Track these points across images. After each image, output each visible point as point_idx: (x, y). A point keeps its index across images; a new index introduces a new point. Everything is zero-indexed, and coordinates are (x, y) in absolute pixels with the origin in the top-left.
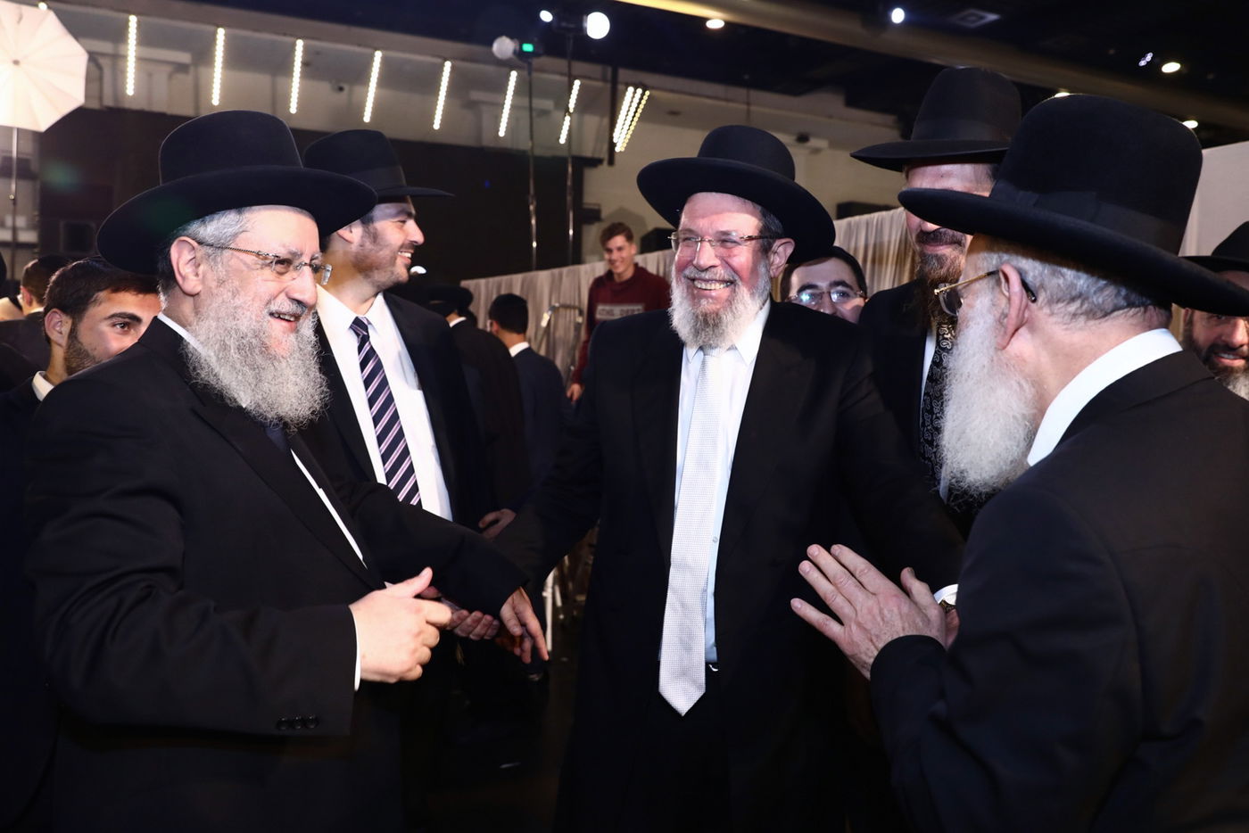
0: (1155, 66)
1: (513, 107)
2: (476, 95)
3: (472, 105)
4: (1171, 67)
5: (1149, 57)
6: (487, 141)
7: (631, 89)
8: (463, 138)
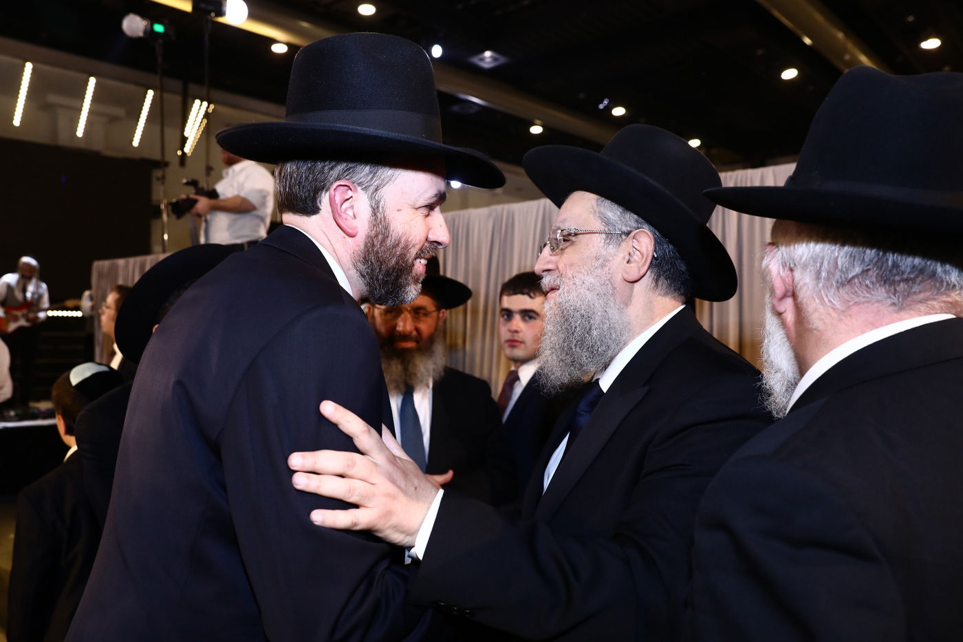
0: (609, 109)
1: (91, 112)
2: (53, 98)
3: (48, 108)
4: (619, 111)
5: (606, 102)
6: (63, 140)
7: (197, 102)
8: (39, 136)
